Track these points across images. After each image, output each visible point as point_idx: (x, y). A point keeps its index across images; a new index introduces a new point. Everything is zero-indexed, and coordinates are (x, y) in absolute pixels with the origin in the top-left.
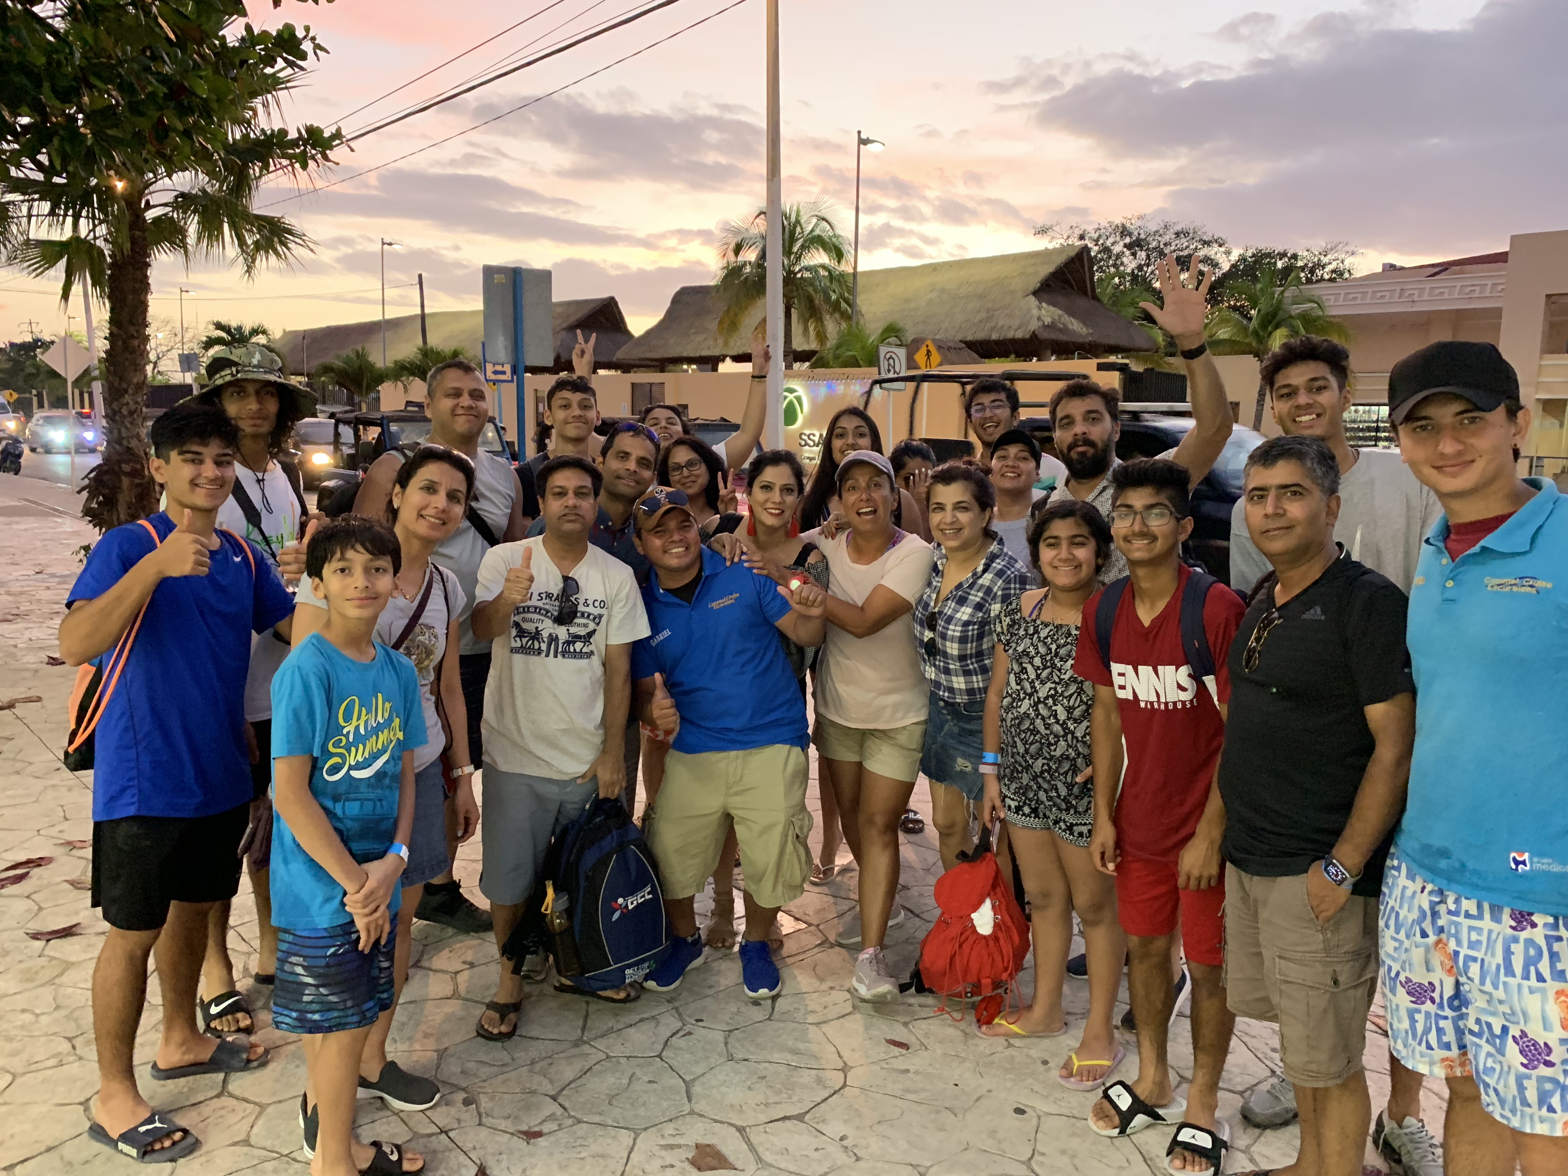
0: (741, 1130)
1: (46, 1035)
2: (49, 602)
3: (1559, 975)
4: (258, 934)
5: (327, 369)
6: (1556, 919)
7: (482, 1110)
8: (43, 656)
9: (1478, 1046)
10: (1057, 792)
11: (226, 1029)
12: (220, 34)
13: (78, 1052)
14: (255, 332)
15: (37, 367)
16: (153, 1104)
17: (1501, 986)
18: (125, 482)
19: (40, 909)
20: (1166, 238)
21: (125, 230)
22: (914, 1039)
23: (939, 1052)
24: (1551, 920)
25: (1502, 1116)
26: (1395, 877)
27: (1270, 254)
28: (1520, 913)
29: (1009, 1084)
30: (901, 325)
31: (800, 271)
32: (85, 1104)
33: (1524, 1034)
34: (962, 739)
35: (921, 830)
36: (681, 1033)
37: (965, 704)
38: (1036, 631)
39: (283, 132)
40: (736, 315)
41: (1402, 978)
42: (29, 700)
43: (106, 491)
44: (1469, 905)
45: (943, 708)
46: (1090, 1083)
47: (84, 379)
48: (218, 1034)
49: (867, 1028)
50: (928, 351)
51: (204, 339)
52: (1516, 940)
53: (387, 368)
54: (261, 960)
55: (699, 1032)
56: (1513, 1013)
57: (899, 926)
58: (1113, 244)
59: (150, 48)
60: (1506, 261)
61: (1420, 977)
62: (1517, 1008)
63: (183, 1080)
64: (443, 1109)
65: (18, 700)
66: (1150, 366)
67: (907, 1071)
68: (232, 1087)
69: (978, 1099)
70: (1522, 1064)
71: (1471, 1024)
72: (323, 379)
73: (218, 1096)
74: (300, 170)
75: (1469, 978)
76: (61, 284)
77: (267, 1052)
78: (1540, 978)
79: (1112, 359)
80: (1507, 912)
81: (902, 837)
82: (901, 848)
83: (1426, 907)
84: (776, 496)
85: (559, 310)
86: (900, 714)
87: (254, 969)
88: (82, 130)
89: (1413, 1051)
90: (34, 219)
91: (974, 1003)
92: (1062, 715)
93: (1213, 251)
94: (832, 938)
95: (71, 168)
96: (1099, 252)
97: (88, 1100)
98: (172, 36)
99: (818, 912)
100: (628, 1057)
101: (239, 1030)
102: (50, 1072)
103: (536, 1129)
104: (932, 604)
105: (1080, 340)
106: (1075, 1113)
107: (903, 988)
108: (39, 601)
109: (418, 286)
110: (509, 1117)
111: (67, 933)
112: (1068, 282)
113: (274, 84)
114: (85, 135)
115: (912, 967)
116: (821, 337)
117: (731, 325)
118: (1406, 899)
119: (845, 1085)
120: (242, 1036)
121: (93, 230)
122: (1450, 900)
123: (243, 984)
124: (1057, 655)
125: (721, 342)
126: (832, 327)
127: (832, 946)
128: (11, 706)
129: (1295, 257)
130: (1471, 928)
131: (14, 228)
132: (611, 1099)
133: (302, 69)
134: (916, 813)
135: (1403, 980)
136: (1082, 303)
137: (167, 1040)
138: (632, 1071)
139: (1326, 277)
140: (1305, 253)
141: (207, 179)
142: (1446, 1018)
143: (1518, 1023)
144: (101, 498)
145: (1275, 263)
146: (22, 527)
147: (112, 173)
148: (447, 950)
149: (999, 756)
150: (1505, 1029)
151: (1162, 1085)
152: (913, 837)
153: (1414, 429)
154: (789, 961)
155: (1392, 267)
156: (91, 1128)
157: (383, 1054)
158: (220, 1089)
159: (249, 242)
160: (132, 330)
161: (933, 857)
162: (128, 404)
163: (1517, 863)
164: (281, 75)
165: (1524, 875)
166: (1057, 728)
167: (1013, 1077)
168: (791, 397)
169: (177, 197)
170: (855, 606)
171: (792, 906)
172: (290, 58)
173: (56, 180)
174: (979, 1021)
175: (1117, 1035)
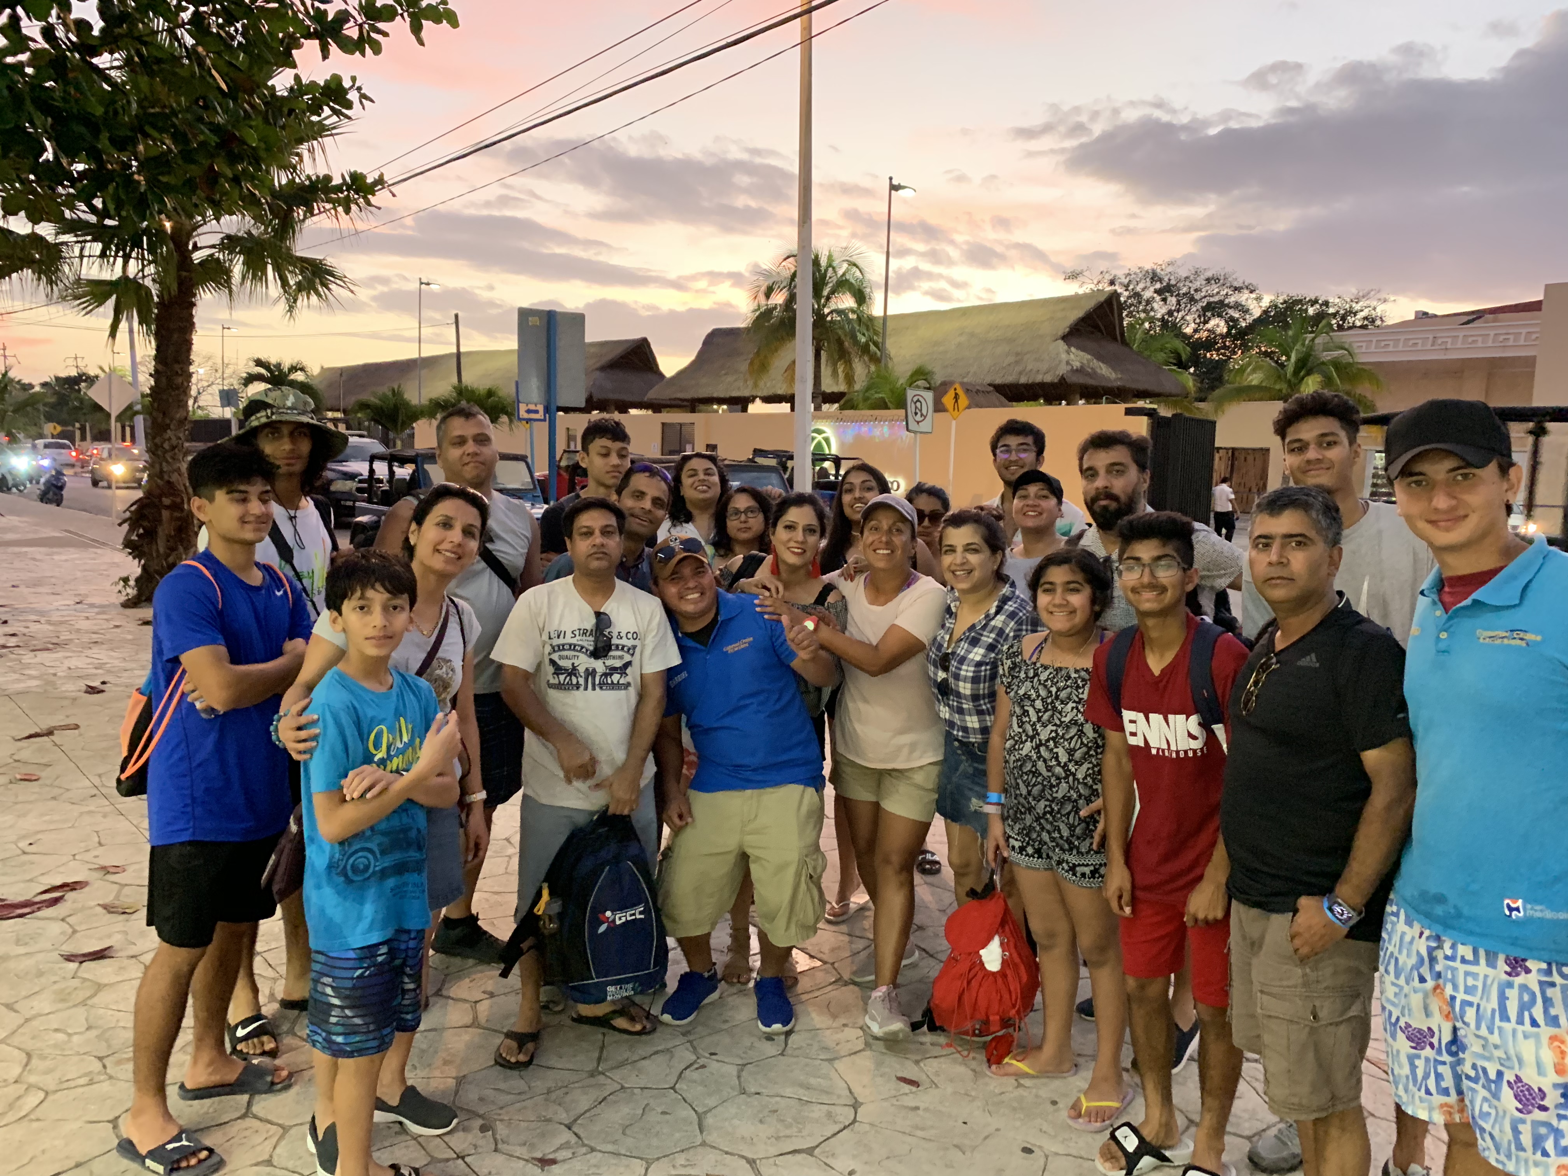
0: (752, 1162)
1: (78, 1054)
2: (87, 632)
3: (1554, 1021)
4: (285, 960)
5: (364, 406)
6: (1549, 964)
7: (498, 1137)
8: (82, 685)
9: (1473, 1090)
10: (1059, 832)
11: (251, 1052)
12: (270, 83)
13: (108, 1071)
14: (294, 369)
15: (81, 401)
16: (181, 1122)
17: (1496, 1031)
18: (165, 514)
19: (75, 932)
20: (1197, 284)
21: (173, 272)
22: (924, 1077)
23: (950, 1090)
24: (1544, 966)
25: (1497, 1161)
26: (1394, 924)
27: (1301, 301)
28: (1515, 959)
29: (1018, 1124)
30: (930, 368)
31: (831, 312)
32: (114, 1122)
33: (1518, 1079)
34: (976, 779)
35: (938, 871)
36: (696, 1066)
37: (979, 743)
38: (1036, 675)
39: (328, 178)
40: (766, 357)
41: (1402, 1023)
42: (67, 727)
43: (145, 524)
44: (1465, 951)
45: (958, 748)
46: (1098, 1124)
47: (127, 414)
48: (245, 1057)
49: (879, 1064)
50: (956, 394)
51: (245, 375)
52: (1510, 985)
53: (422, 406)
54: (286, 986)
55: (714, 1065)
56: (1509, 1058)
57: (913, 966)
58: (1143, 290)
59: (204, 98)
60: (1540, 310)
61: (1419, 1023)
62: (1512, 1052)
63: (207, 1102)
64: (460, 1134)
65: (56, 728)
66: (1179, 411)
67: (917, 1108)
68: (255, 1109)
69: (986, 1138)
70: (1517, 1109)
71: (1467, 1069)
72: (359, 415)
73: (243, 1117)
74: (343, 214)
75: (1464, 1023)
76: (110, 321)
77: (290, 1075)
78: (1534, 1023)
79: (1140, 404)
80: (1501, 958)
81: (918, 878)
82: (916, 888)
83: (1424, 953)
84: (799, 535)
85: (592, 350)
86: (916, 754)
87: (280, 995)
88: (136, 177)
89: (1413, 1096)
90: (85, 260)
91: (985, 1043)
92: (1063, 758)
93: (1244, 297)
94: (846, 977)
95: (124, 213)
96: (1129, 297)
97: (117, 1118)
98: (224, 87)
99: (833, 950)
100: (642, 1088)
101: (264, 1053)
102: (80, 1090)
103: (551, 1156)
104: (945, 645)
105: (1110, 385)
106: (1083, 1154)
107: (915, 1026)
108: (78, 631)
109: (454, 326)
110: (525, 1144)
111: (99, 955)
112: (1096, 327)
113: (321, 130)
114: (139, 182)
115: (924, 1006)
116: (850, 379)
117: (760, 367)
118: (1405, 945)
119: (855, 1121)
120: (266, 1060)
121: (142, 270)
122: (1447, 945)
123: (269, 1009)
124: (1057, 697)
125: (750, 383)
126: (861, 370)
127: (846, 984)
128: (50, 733)
129: (1326, 304)
130: (1467, 974)
131: (66, 268)
132: (624, 1130)
133: (349, 118)
134: (933, 854)
135: (1403, 1025)
136: (1113, 347)
137: (195, 1061)
138: (646, 1102)
139: (1358, 324)
140: (1337, 300)
141: (252, 222)
142: (1444, 1063)
143: (1512, 1068)
144: (141, 531)
145: (1306, 310)
146: (64, 557)
147: (163, 216)
148: (467, 980)
149: (1003, 796)
150: (1500, 1074)
151: (1168, 1127)
152: (930, 879)
153: (1409, 484)
154: (804, 997)
155: (1425, 314)
156: (119, 1144)
157: (403, 1080)
158: (244, 1111)
159: (292, 282)
160: (177, 367)
161: (949, 898)
162: (170, 439)
163: (1511, 909)
164: (327, 122)
165: (1517, 922)
166: (1058, 770)
167: (1022, 1116)
168: (819, 438)
169: (223, 239)
170: (870, 645)
171: (808, 944)
172: (337, 107)
173: (108, 222)
174: (989, 1061)
175: (1125, 1076)
